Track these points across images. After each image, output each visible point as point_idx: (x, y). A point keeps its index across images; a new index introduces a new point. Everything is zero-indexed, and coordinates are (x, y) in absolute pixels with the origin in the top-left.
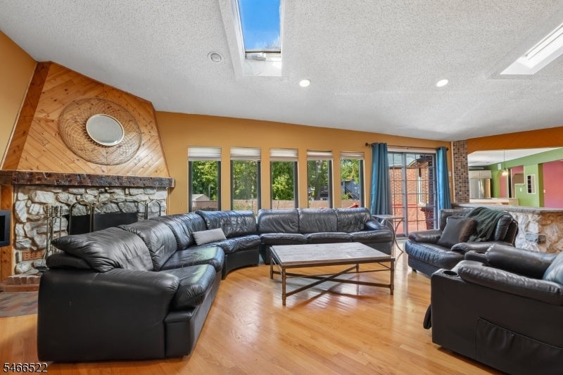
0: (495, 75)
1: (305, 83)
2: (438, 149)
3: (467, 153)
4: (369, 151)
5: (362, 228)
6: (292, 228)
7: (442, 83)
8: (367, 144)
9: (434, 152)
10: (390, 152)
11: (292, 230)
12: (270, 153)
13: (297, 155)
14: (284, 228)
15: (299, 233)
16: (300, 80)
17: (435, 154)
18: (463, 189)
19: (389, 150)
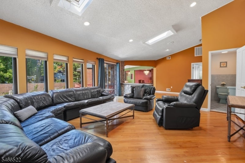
0: (144, 43)
1: (87, 24)
2: (117, 63)
3: (124, 66)
4: (97, 62)
5: (100, 95)
6: (73, 99)
7: (131, 41)
8: (97, 58)
9: (116, 64)
10: (105, 63)
11: (72, 100)
12: (53, 57)
13: (68, 59)
14: (68, 99)
15: (76, 101)
16: (85, 22)
17: (116, 65)
18: (123, 78)
19: (105, 62)
